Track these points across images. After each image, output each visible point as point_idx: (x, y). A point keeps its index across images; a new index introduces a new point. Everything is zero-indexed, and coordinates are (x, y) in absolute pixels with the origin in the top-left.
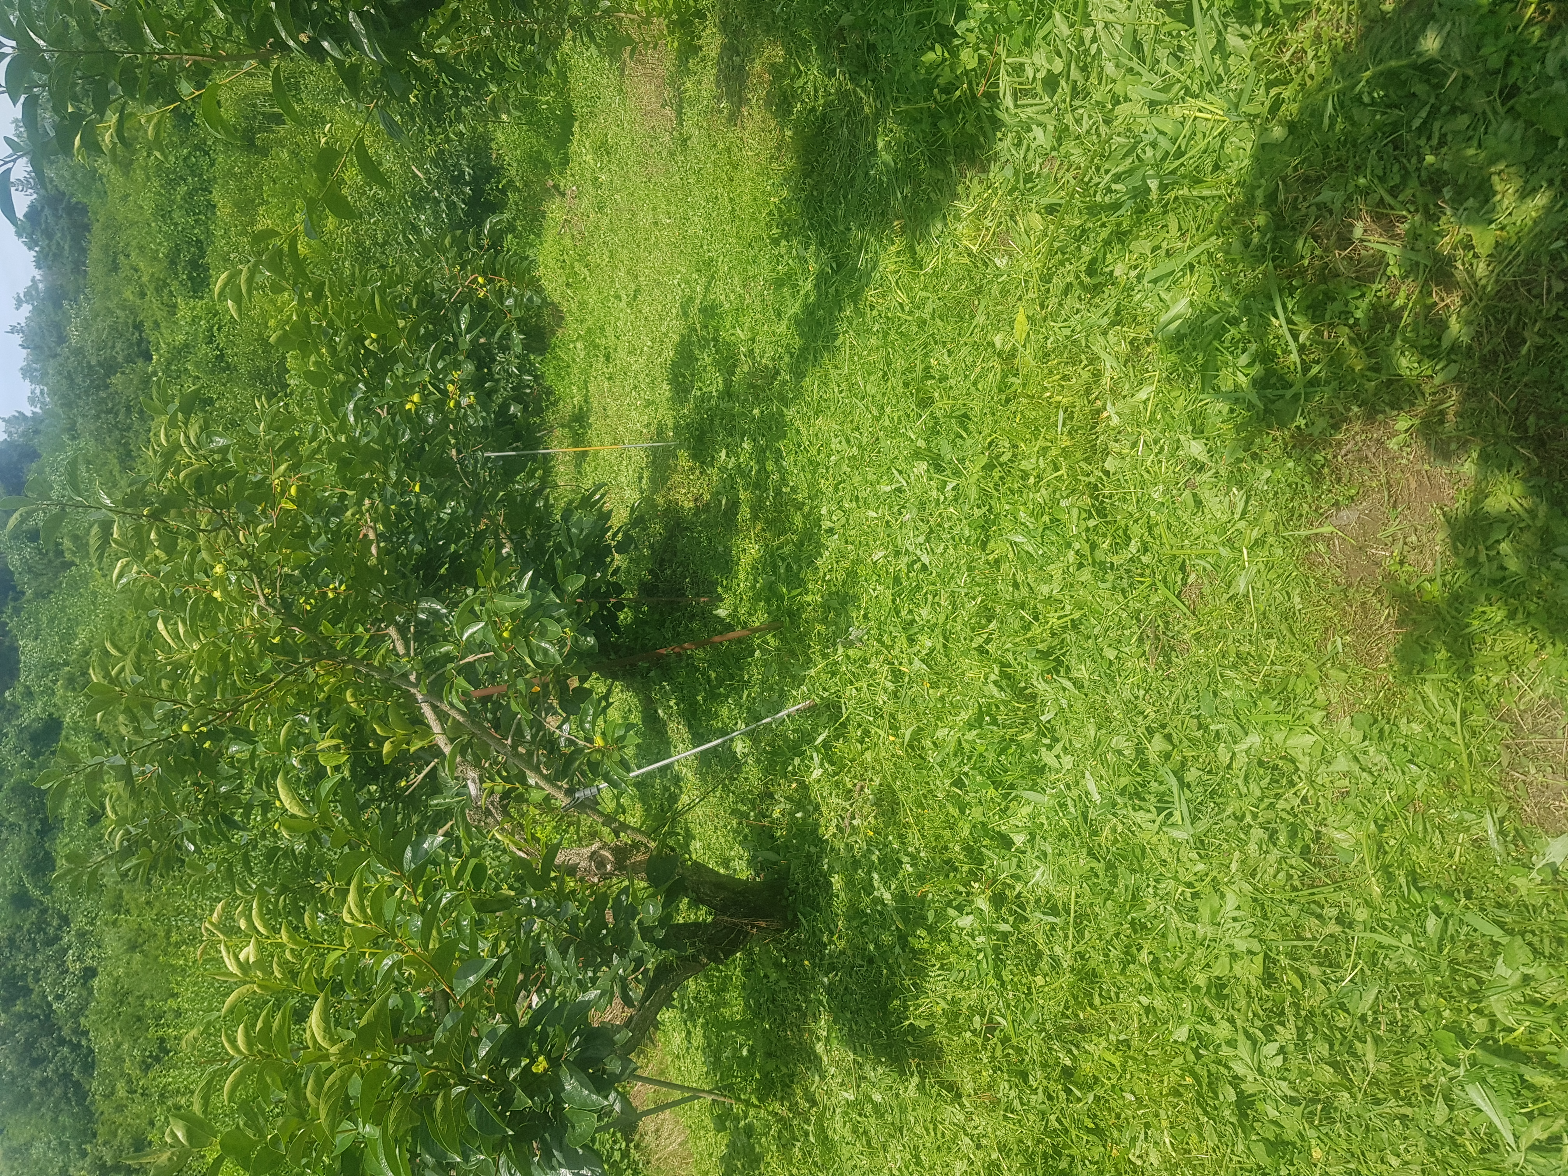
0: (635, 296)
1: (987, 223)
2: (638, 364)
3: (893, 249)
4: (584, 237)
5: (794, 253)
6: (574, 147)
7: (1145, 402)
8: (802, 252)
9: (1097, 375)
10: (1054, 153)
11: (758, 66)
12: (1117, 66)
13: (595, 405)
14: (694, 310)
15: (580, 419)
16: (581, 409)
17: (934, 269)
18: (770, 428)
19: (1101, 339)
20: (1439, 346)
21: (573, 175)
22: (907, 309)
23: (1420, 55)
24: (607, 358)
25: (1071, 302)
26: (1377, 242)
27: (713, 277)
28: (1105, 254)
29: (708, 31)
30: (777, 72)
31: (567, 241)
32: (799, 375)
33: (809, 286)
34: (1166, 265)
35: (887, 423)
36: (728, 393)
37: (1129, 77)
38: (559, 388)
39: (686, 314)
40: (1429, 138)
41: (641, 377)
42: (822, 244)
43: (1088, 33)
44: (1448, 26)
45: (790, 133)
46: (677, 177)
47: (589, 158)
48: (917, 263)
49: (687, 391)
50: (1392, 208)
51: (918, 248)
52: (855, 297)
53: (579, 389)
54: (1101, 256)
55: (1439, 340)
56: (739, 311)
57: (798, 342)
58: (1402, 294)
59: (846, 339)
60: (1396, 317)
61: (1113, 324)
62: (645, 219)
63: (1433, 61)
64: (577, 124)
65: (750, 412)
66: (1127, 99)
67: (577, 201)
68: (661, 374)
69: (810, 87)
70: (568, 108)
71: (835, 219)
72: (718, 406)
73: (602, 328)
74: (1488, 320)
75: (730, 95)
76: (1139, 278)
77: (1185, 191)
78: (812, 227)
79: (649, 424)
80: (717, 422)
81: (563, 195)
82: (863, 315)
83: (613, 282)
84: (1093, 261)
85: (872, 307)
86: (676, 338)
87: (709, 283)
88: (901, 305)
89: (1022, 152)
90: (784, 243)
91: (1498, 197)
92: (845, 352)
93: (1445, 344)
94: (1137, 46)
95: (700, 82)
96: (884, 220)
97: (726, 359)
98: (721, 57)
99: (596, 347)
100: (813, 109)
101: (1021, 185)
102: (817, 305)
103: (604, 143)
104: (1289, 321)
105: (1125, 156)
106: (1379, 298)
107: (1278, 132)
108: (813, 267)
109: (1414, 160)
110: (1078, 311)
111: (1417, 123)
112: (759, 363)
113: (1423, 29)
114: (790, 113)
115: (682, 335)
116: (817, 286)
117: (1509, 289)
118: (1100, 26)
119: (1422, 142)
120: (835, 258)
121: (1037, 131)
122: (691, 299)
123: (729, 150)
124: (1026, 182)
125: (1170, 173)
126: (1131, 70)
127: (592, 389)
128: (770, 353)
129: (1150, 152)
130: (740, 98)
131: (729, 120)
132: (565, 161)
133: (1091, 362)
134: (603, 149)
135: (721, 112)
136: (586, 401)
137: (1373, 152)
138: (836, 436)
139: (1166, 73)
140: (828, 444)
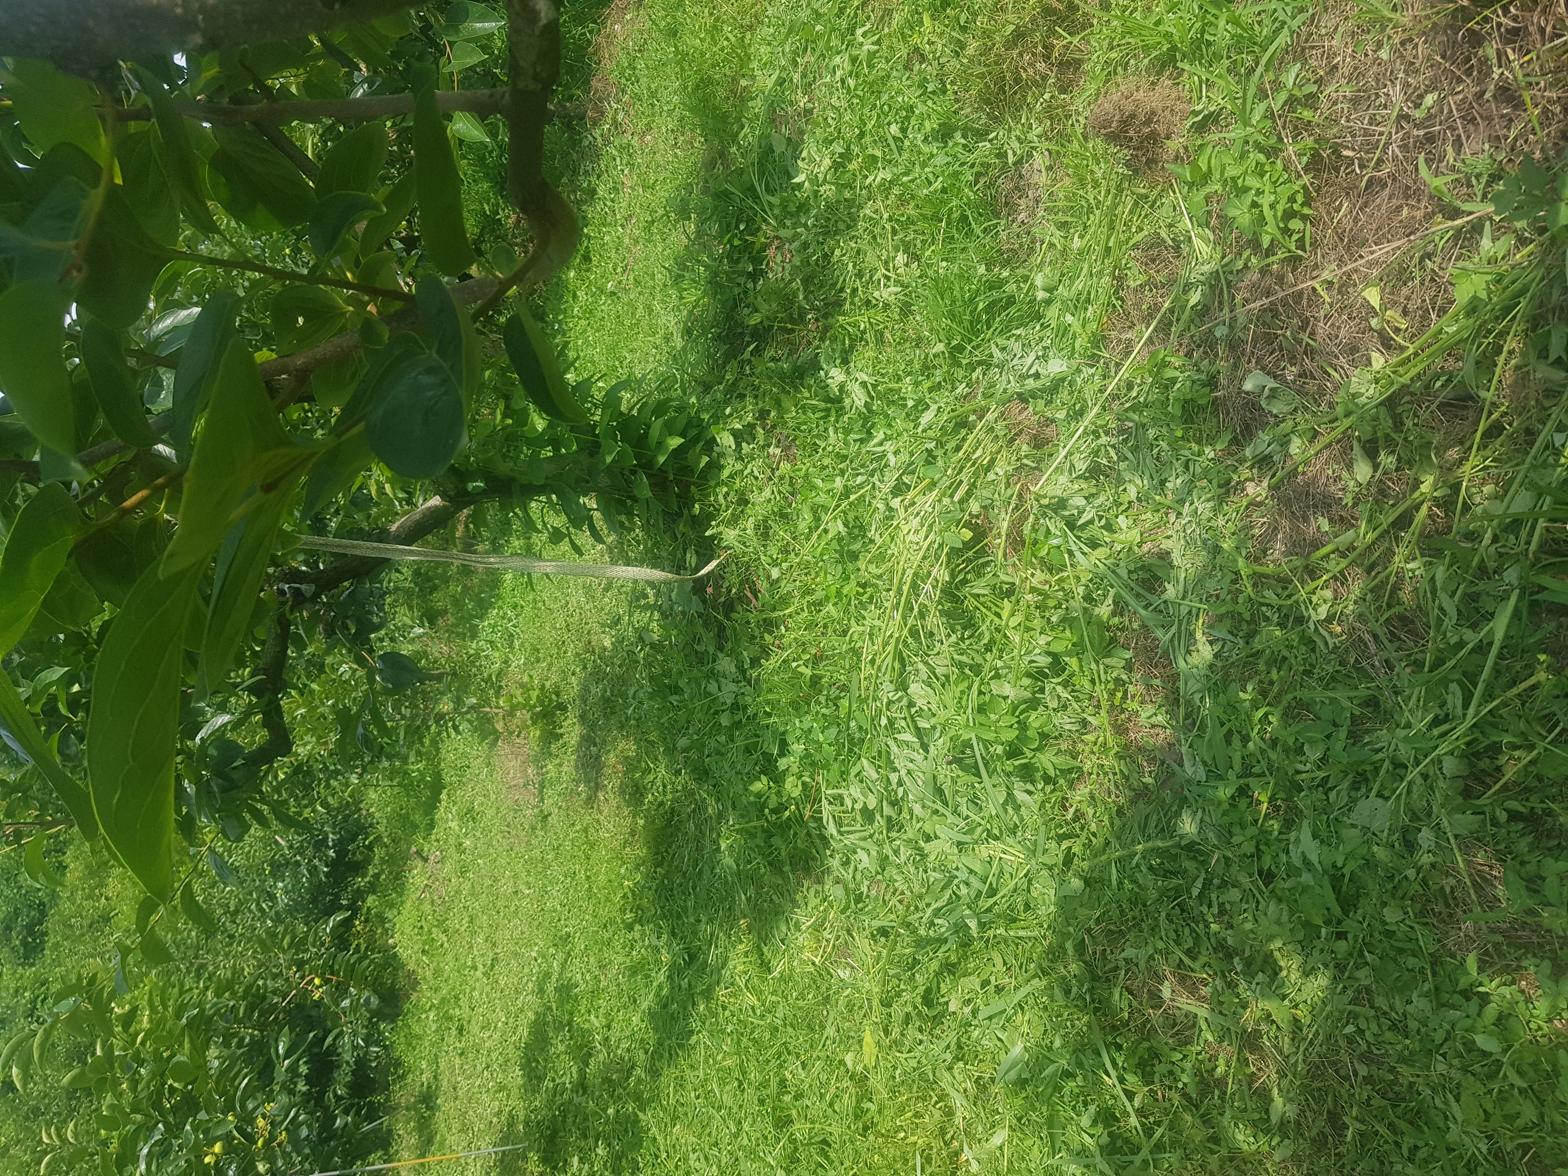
0: (493, 966)
1: (826, 934)
2: (491, 1040)
3: (741, 947)
4: (444, 902)
5: (647, 943)
6: (440, 813)
7: (1001, 1148)
8: (654, 942)
9: (949, 1113)
10: (879, 877)
11: (612, 759)
12: (924, 807)
13: (445, 1083)
14: (550, 989)
15: (428, 1099)
16: (429, 1087)
17: (780, 973)
18: (626, 1131)
19: (947, 1074)
20: (1268, 1120)
21: (438, 841)
22: (758, 1012)
23: (1182, 837)
24: (461, 1030)
25: (912, 1032)
26: (1186, 1004)
27: (569, 955)
28: (938, 984)
29: (569, 721)
30: (631, 765)
31: (427, 907)
32: (655, 1073)
33: (661, 977)
34: (997, 1004)
35: (745, 1142)
36: (582, 1086)
37: (935, 817)
38: (409, 1059)
39: (541, 991)
40: (1210, 906)
41: (494, 1055)
42: (673, 934)
43: (894, 777)
44: (1200, 813)
45: (641, 822)
46: (537, 851)
47: (454, 825)
48: (765, 966)
49: (541, 1079)
50: (1193, 971)
51: (765, 949)
52: (708, 995)
53: (429, 1064)
54: (934, 986)
55: (1267, 1111)
56: (595, 993)
57: (652, 1037)
58: (1221, 1062)
59: (701, 1038)
60: (1221, 1083)
61: (957, 1059)
62: (506, 887)
63: (1193, 843)
64: (445, 791)
65: (605, 1111)
66: (937, 837)
67: (439, 866)
68: (515, 1056)
69: (659, 783)
70: (438, 776)
71: (685, 910)
72: (571, 1101)
73: (456, 997)
74: (1307, 1100)
75: (588, 781)
76: (975, 1012)
77: (1001, 931)
78: (664, 917)
79: (500, 1112)
80: (570, 1120)
81: (426, 860)
82: (716, 1015)
83: (471, 947)
84: (928, 991)
85: (724, 1008)
86: (531, 1016)
87: (566, 961)
88: (753, 1008)
89: (851, 871)
90: (637, 927)
91: (1284, 973)
92: (700, 1054)
93: (1275, 1119)
94: (939, 791)
95: (560, 765)
96: (731, 918)
97: (581, 1048)
98: (580, 745)
99: (450, 1018)
100: (662, 804)
101: (853, 906)
102: (670, 999)
103: (470, 810)
104: (1122, 1080)
105: (943, 889)
106: (1201, 1062)
107: (1076, 883)
108: (665, 957)
109: (1201, 926)
110: (921, 1042)
111: (1195, 892)
112: (615, 1055)
113: (1178, 814)
114: (642, 803)
115: (537, 1013)
116: (670, 977)
117: (1318, 1068)
118: (903, 772)
119: (1204, 909)
120: (687, 949)
121: (861, 855)
122: (548, 975)
123: (586, 830)
124: (857, 902)
125: (987, 911)
126: (937, 811)
127: (442, 1064)
128: (625, 1045)
129: (964, 890)
130: (597, 784)
131: (586, 803)
132: (431, 825)
133: (941, 1099)
134: (469, 815)
135: (579, 795)
136: (435, 1077)
137: (1163, 914)
138: (694, 1151)
139: (968, 817)
140: (686, 1160)
